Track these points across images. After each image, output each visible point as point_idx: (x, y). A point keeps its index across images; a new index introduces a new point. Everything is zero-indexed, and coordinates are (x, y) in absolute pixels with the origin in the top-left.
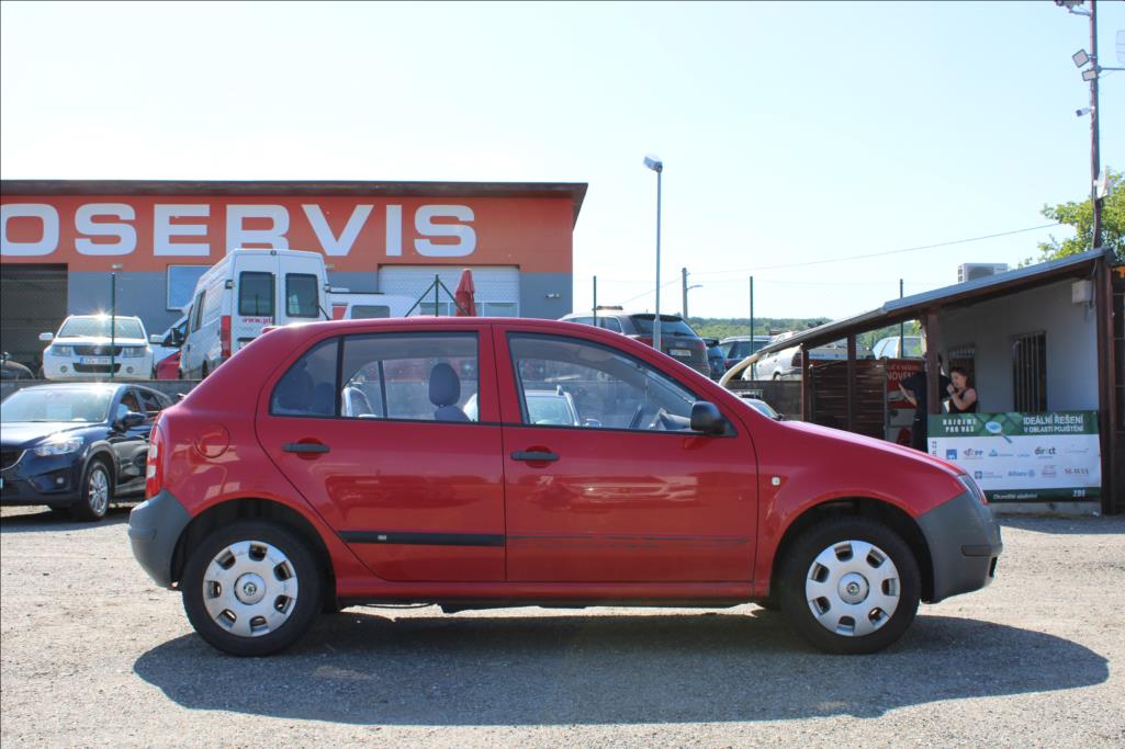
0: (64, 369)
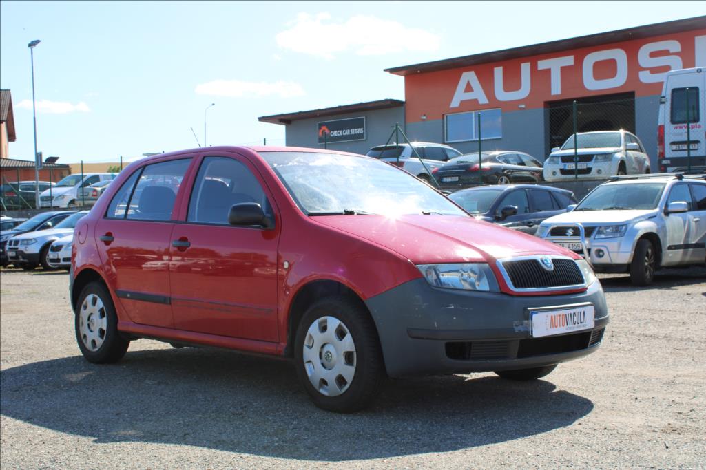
0: (554, 173)
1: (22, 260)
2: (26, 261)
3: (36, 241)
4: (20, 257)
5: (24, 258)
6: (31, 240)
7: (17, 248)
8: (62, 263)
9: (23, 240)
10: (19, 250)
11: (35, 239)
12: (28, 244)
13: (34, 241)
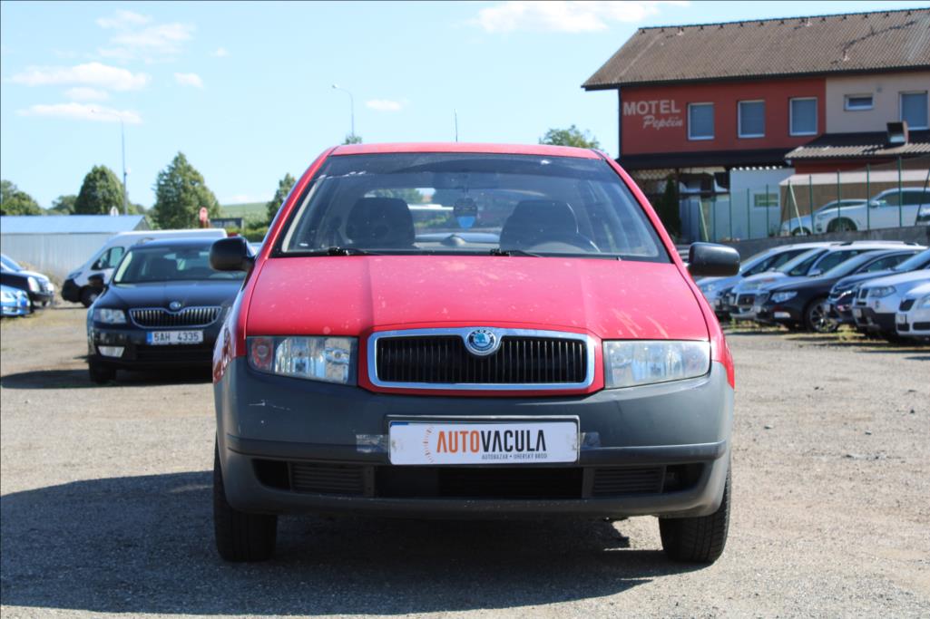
1: (871, 324)
2: (877, 326)
3: (895, 291)
4: (869, 319)
5: (874, 321)
6: (886, 288)
7: (864, 304)
8: (912, 331)
9: (875, 288)
10: (867, 306)
11: (892, 287)
12: (881, 296)
13: (890, 290)
